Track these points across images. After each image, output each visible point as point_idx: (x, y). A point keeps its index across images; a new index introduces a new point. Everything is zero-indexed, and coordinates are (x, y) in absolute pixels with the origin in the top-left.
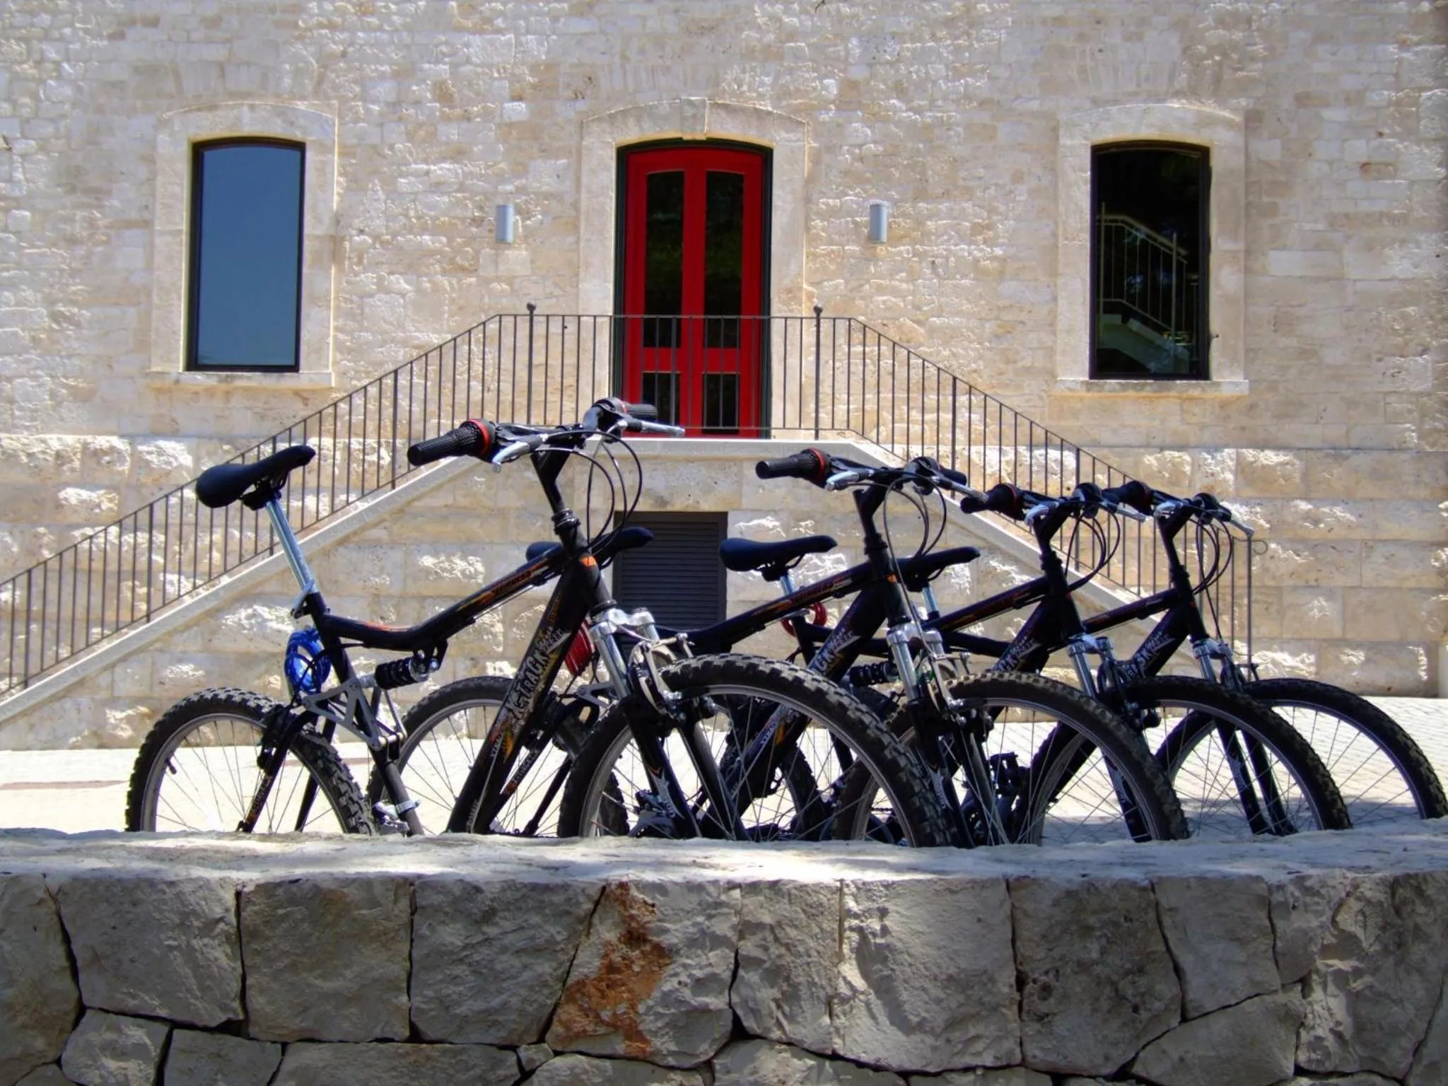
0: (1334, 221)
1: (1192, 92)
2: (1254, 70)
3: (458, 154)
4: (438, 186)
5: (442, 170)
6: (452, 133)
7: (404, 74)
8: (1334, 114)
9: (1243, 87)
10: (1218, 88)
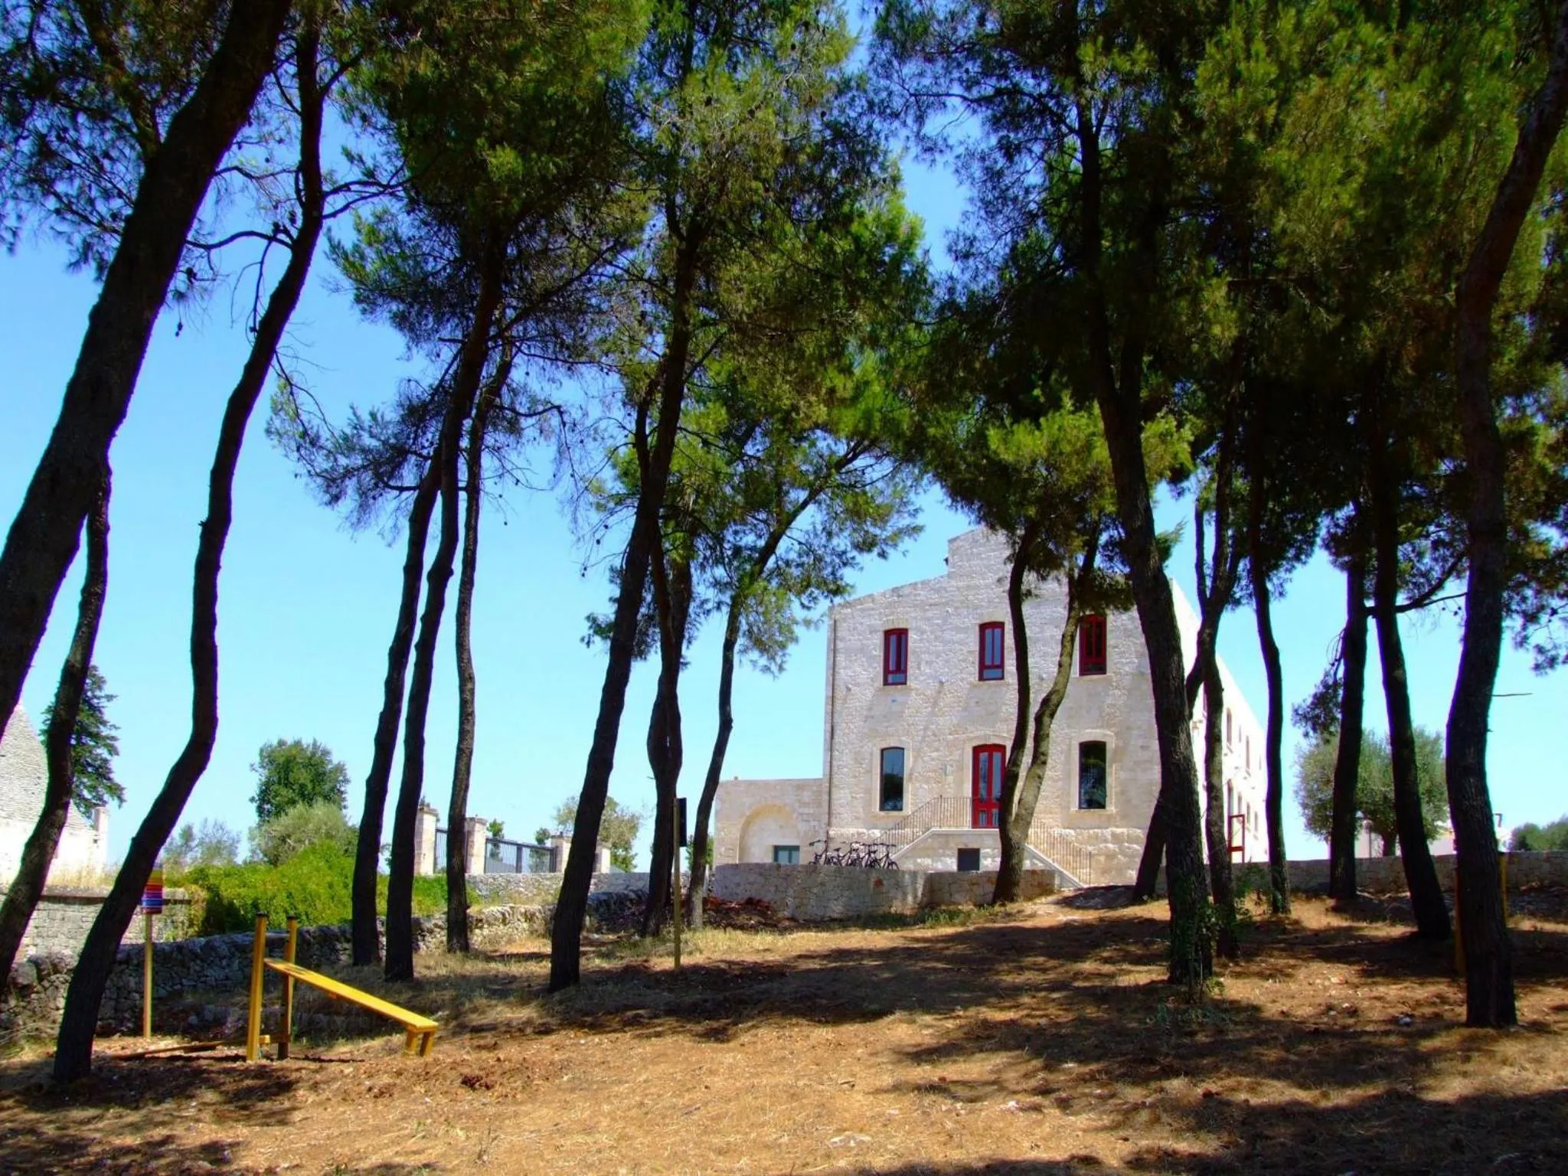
0: (1135, 763)
1: (1102, 727)
2: (1116, 720)
3: (937, 750)
4: (933, 759)
5: (935, 754)
6: (936, 744)
7: (926, 729)
8: (1135, 732)
9: (1114, 725)
10: (1109, 726)
